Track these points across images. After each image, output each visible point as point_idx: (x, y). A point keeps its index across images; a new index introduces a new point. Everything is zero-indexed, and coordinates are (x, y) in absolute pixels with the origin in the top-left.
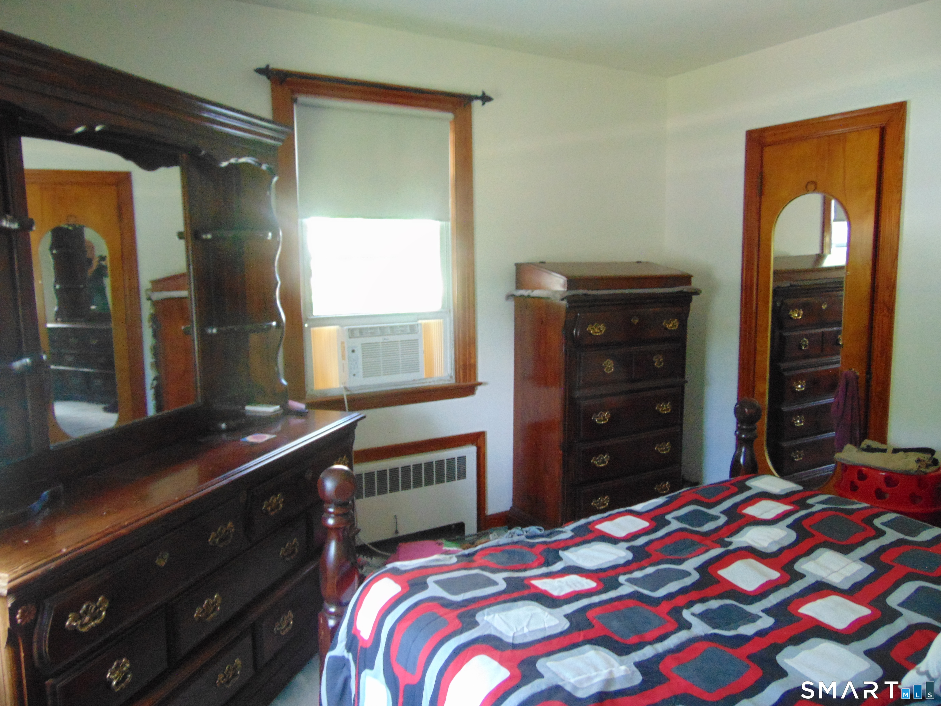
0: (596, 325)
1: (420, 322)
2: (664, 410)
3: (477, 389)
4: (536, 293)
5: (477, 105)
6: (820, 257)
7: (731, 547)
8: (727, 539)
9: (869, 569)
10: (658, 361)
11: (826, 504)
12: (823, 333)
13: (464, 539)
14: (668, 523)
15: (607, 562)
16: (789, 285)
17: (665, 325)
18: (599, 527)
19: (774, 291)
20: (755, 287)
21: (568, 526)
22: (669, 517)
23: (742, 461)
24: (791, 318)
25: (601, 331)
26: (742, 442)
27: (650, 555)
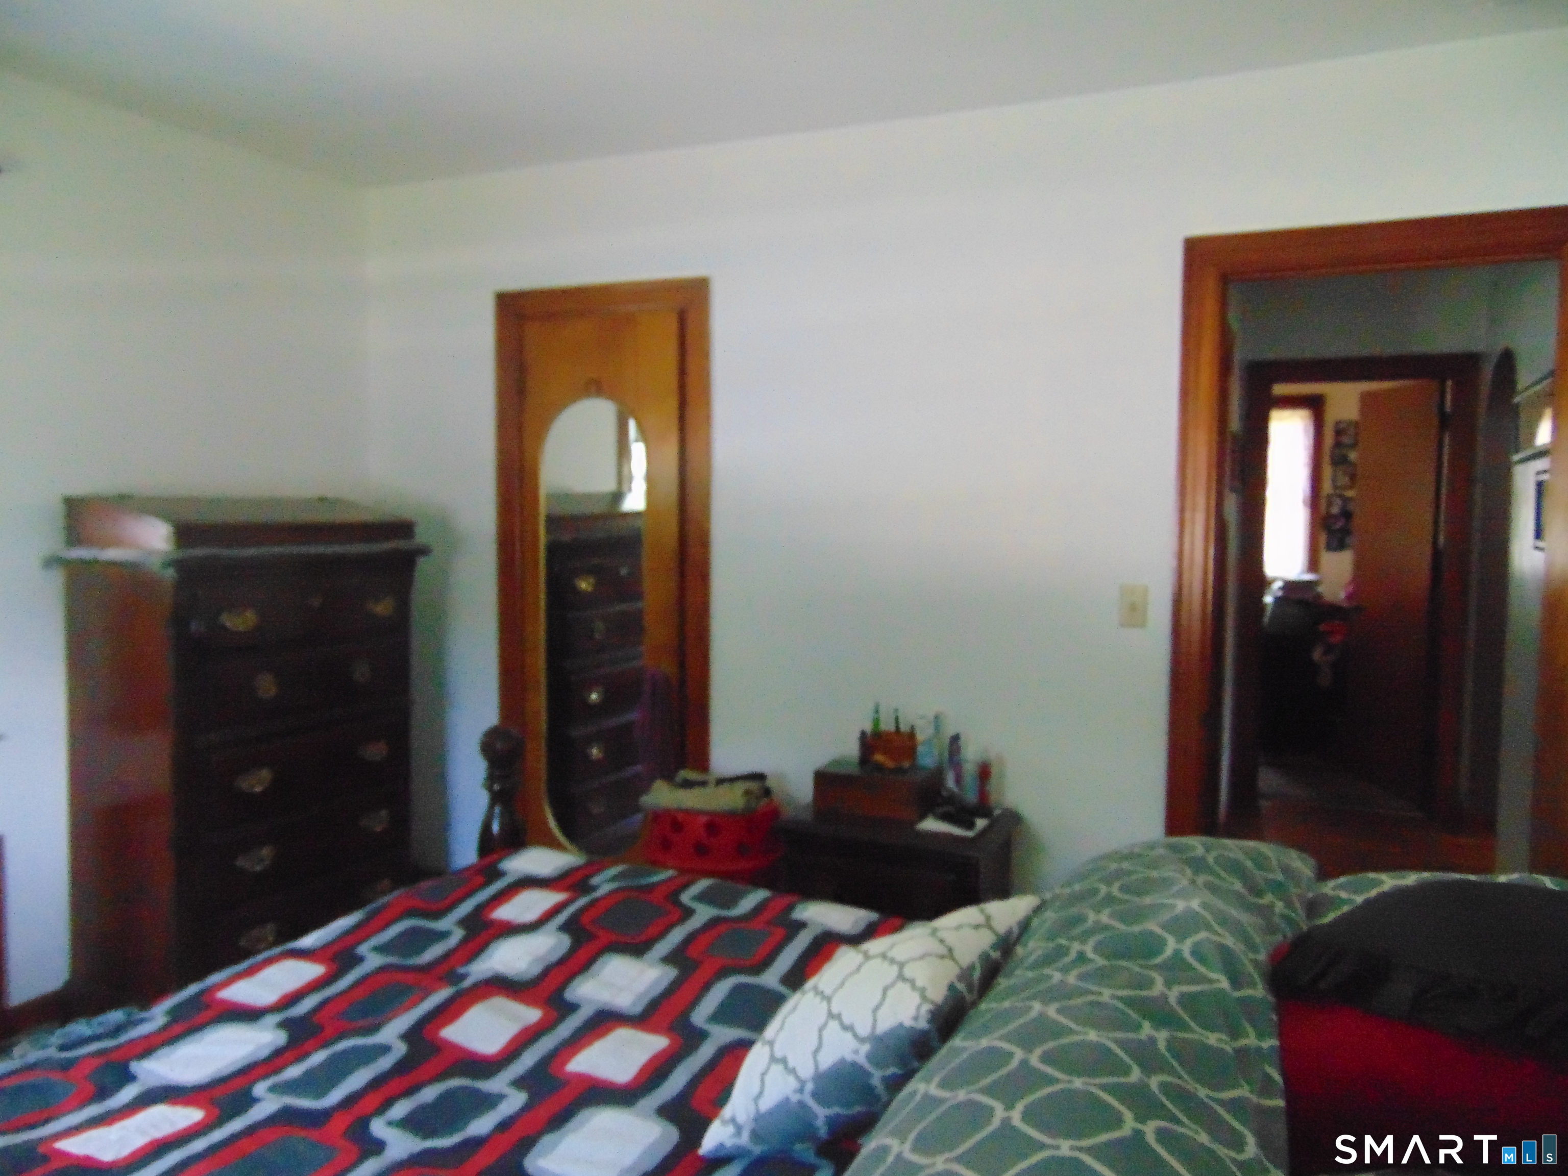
0: (238, 612)
2: (374, 756)
6: (618, 496)
7: (467, 983)
8: (461, 970)
9: (673, 973)
10: (360, 673)
11: (618, 882)
12: (623, 612)
14: (360, 959)
15: (235, 1062)
16: (571, 539)
17: (369, 607)
18: (224, 994)
19: (547, 548)
20: (518, 542)
21: (158, 1004)
22: (361, 949)
23: (495, 829)
24: (577, 591)
25: (248, 623)
26: (496, 798)
27: (322, 1028)
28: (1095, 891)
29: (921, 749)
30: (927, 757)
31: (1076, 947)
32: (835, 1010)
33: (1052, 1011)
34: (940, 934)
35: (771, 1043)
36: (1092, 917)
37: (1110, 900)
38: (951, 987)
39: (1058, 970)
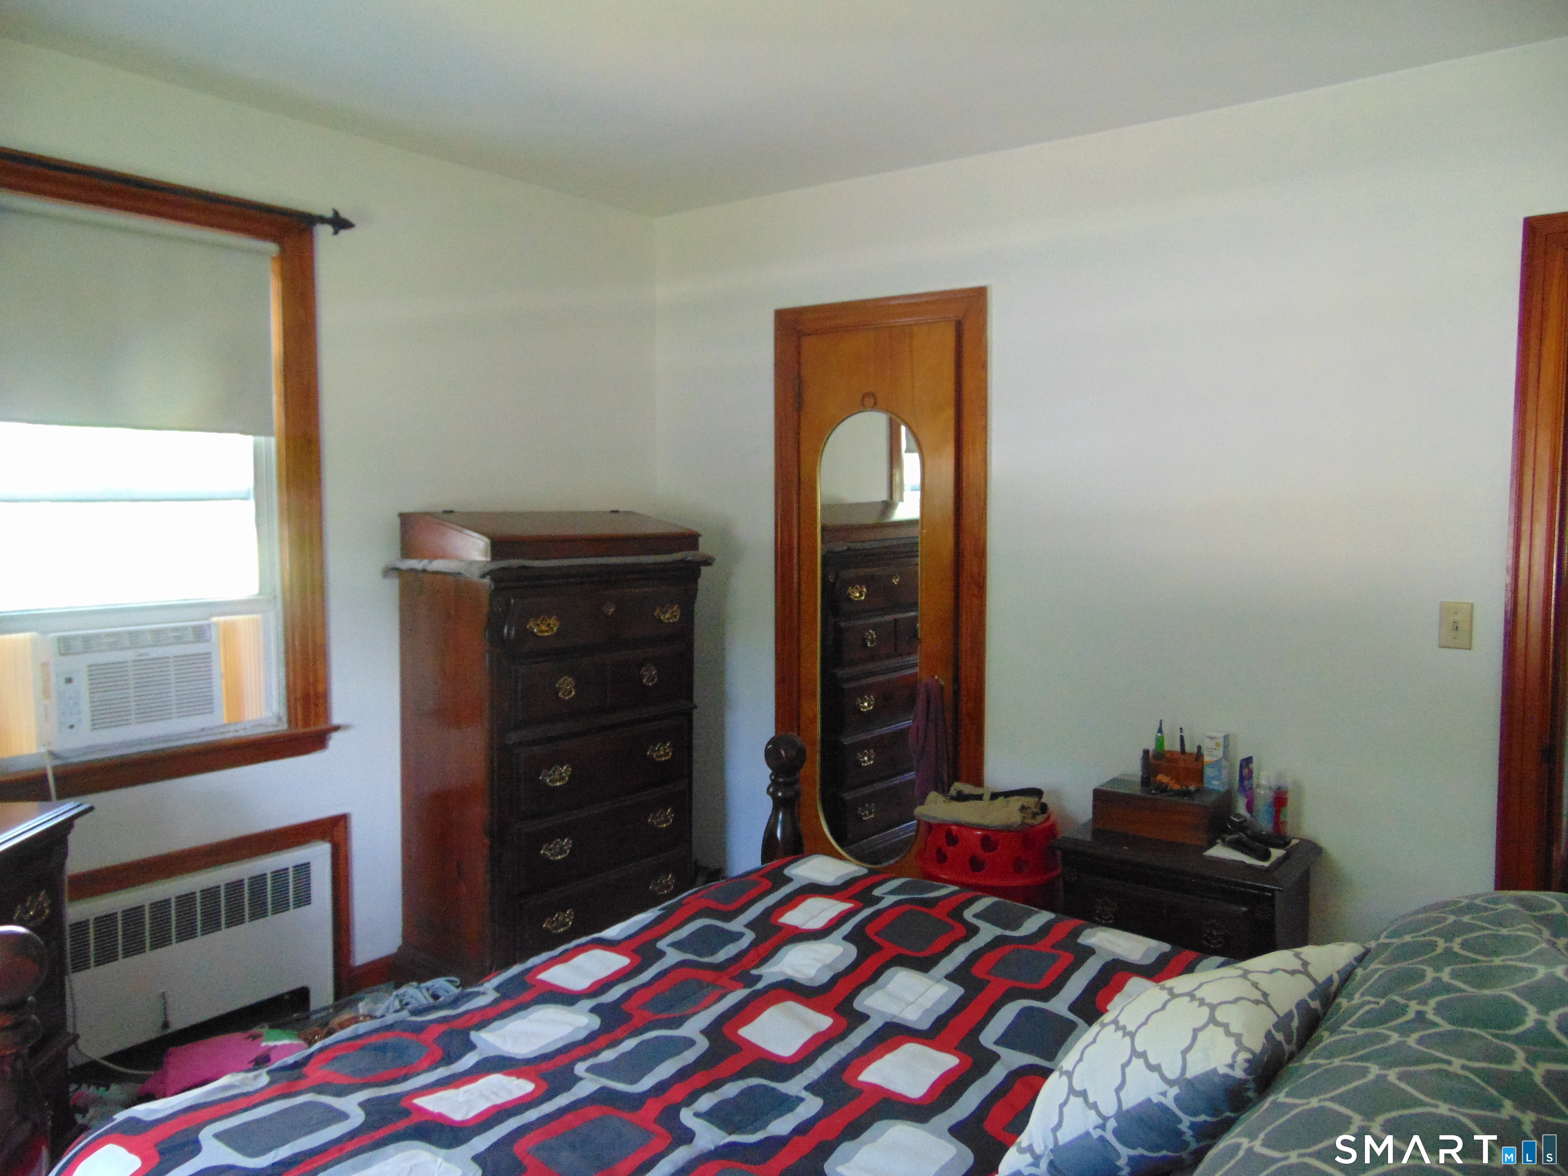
0: (543, 619)
1: (215, 619)
2: (661, 756)
3: (330, 738)
4: (438, 565)
5: (323, 232)
6: (888, 506)
7: (760, 986)
8: (754, 972)
9: (958, 991)
10: (649, 676)
11: (900, 894)
12: (896, 620)
13: (308, 1017)
14: (661, 954)
15: (557, 1040)
16: (845, 548)
17: (658, 614)
18: (544, 976)
19: (823, 557)
20: (795, 552)
21: (488, 981)
22: (662, 944)
23: (779, 834)
24: (851, 600)
25: (552, 629)
26: (779, 804)
27: (630, 1016)
28: (1433, 946)
29: (1208, 772)
30: (1215, 781)
31: (1414, 1006)
32: (1139, 1048)
33: (1392, 1075)
34: (1253, 977)
35: (1069, 1075)
36: (1430, 974)
37: (1449, 956)
38: (1269, 1036)
39: (1394, 1029)
